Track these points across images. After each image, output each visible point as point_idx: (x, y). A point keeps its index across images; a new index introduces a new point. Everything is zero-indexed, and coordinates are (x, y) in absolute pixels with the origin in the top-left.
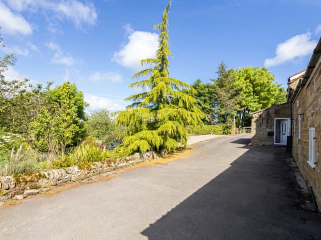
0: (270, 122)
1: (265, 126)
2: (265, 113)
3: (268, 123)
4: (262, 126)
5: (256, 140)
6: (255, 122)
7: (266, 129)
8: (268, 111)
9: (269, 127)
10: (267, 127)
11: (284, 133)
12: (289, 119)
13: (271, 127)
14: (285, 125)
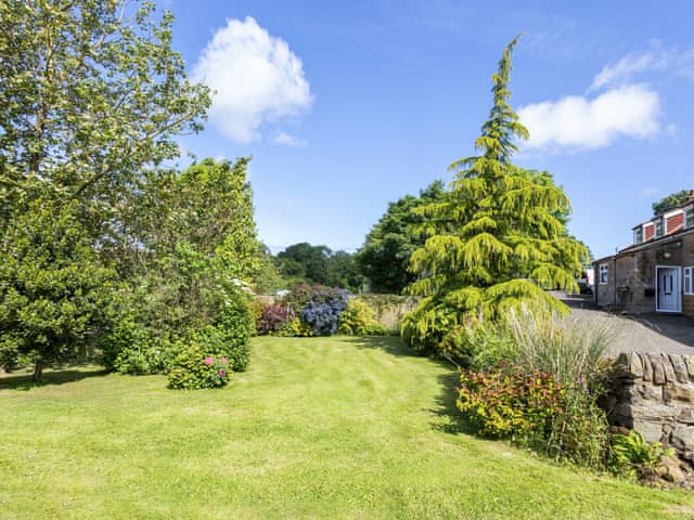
0: (649, 271)
1: (639, 279)
2: (639, 256)
3: (644, 274)
7: (641, 284)
8: (643, 252)
9: (647, 279)
10: (642, 280)
11: (668, 291)
12: (680, 268)
13: (651, 280)
14: (672, 277)
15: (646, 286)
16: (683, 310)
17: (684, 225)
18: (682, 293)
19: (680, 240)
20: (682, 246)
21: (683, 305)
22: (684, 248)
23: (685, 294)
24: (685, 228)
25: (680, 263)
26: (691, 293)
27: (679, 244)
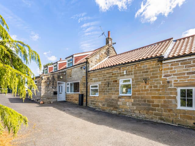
0: (55, 84)
1: (51, 87)
2: (52, 77)
3: (53, 85)
4: (50, 87)
5: (45, 98)
6: (44, 83)
7: (52, 89)
8: (53, 75)
9: (54, 87)
10: (53, 88)
11: (61, 92)
12: (65, 83)
13: (56, 87)
14: (62, 86)
15: (54, 90)
16: (66, 99)
17: (67, 66)
18: (66, 93)
19: (65, 72)
20: (66, 74)
21: (66, 97)
22: (67, 75)
23: (67, 93)
24: (67, 67)
25: (65, 81)
26: (69, 93)
27: (65, 73)
